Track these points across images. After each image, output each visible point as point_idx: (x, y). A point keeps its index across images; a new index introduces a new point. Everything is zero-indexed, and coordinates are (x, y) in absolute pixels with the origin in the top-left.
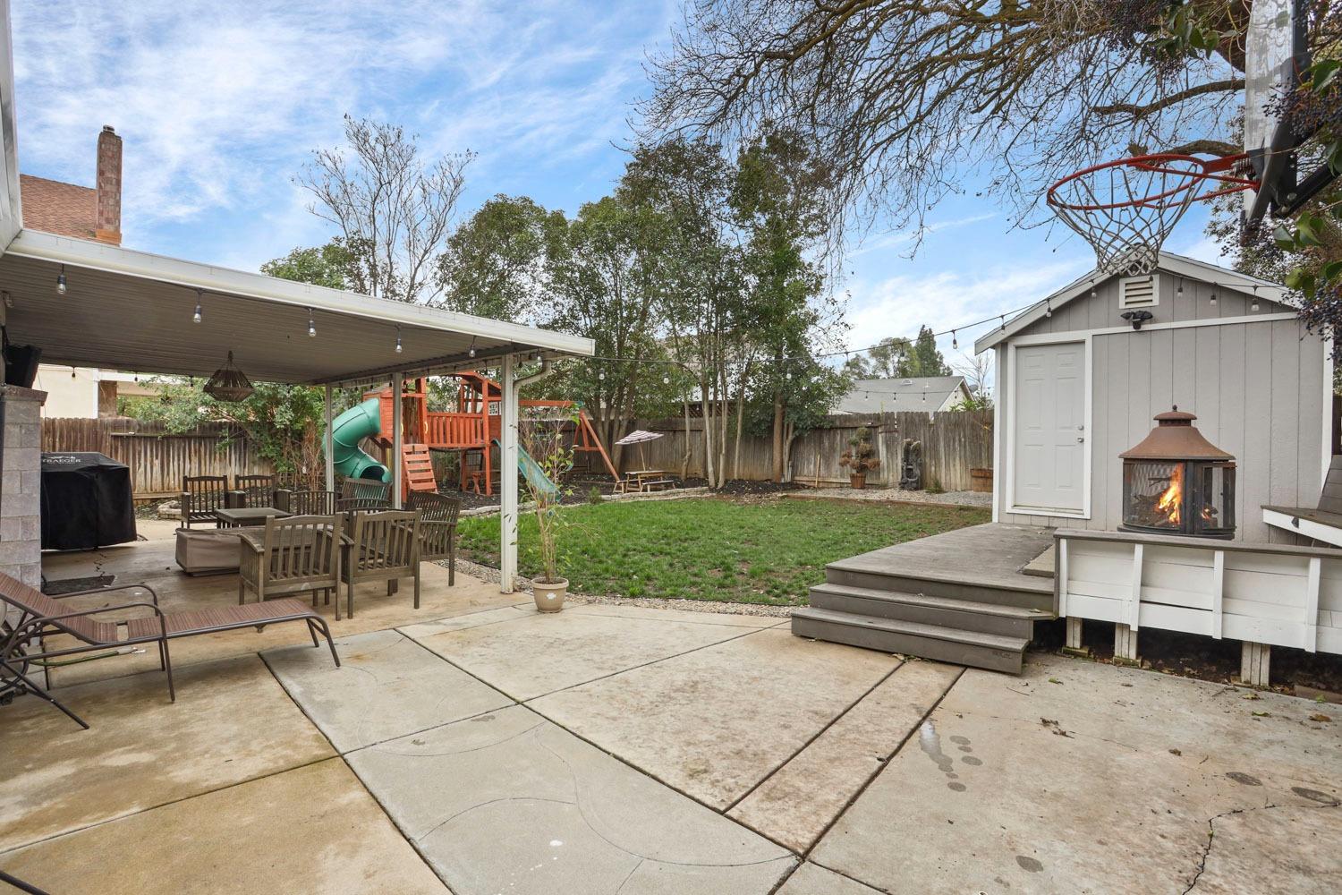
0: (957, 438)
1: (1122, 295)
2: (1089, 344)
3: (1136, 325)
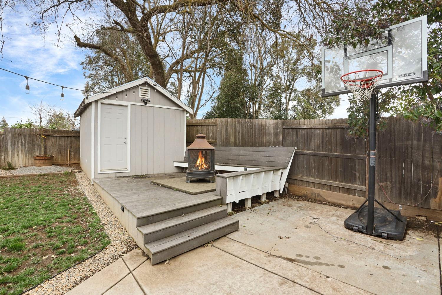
0: (20, 141)
1: (140, 92)
2: (129, 107)
3: (146, 104)
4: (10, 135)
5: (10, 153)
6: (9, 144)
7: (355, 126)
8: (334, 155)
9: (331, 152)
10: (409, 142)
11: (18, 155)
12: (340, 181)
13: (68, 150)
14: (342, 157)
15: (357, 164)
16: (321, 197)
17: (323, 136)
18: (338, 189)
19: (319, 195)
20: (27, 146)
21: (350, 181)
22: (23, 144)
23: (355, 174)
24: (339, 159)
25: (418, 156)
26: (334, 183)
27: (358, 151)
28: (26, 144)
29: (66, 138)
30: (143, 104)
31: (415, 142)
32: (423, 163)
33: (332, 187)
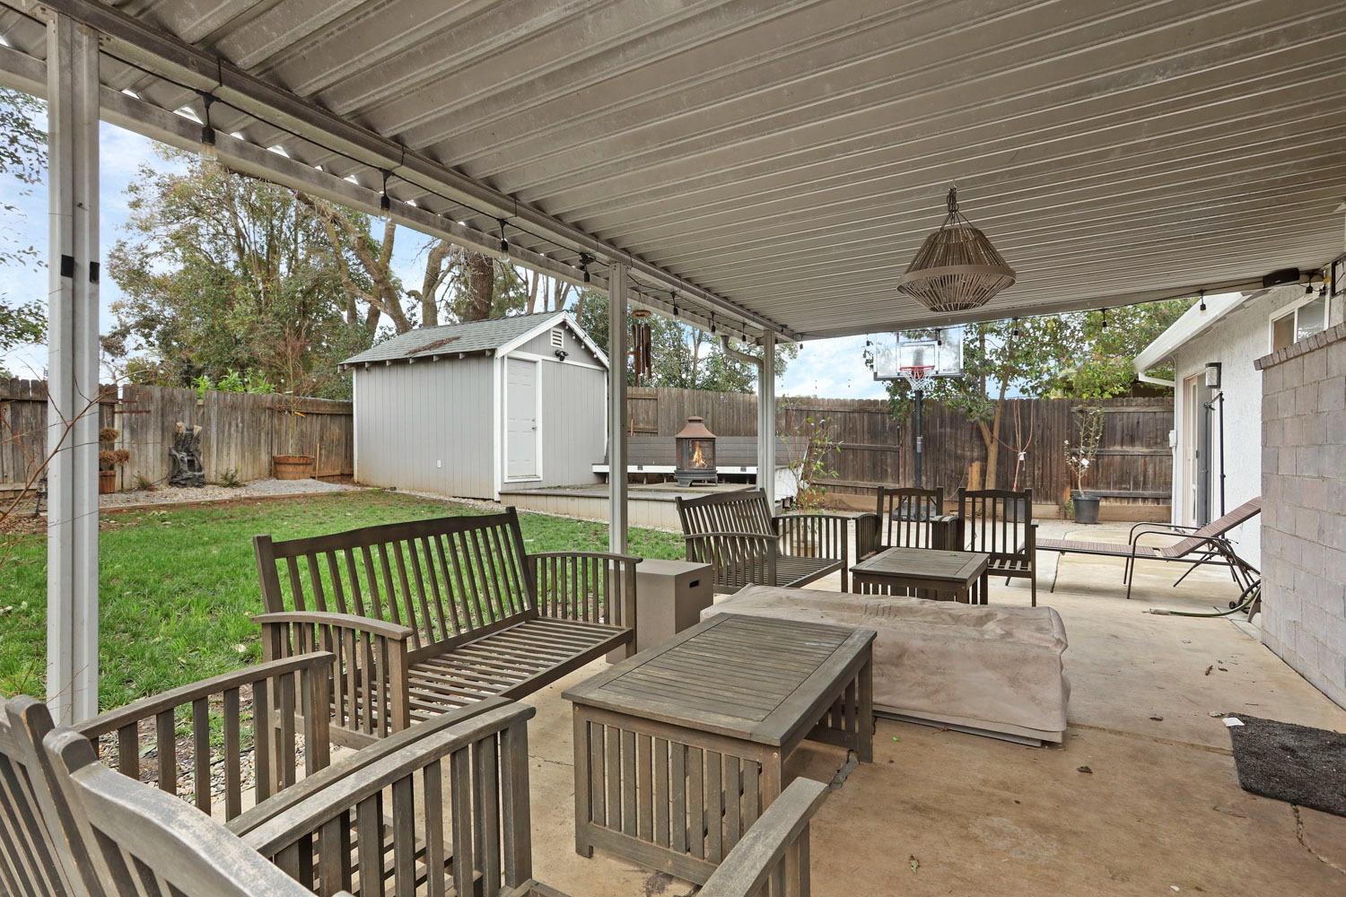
1: (552, 337)
2: (540, 365)
3: (562, 359)
4: (216, 408)
5: (214, 449)
6: (214, 429)
7: (899, 411)
8: (860, 446)
9: (856, 442)
10: (943, 430)
11: (228, 454)
12: (867, 481)
13: (316, 446)
14: (870, 449)
15: (889, 457)
16: (844, 503)
17: (845, 421)
18: (865, 490)
19: (841, 501)
20: (245, 433)
21: (882, 479)
22: (240, 430)
23: (887, 470)
24: (866, 452)
25: (949, 445)
26: (861, 484)
27: (889, 441)
28: (245, 430)
29: (315, 417)
30: (557, 360)
31: (948, 429)
32: (956, 453)
33: (858, 489)
